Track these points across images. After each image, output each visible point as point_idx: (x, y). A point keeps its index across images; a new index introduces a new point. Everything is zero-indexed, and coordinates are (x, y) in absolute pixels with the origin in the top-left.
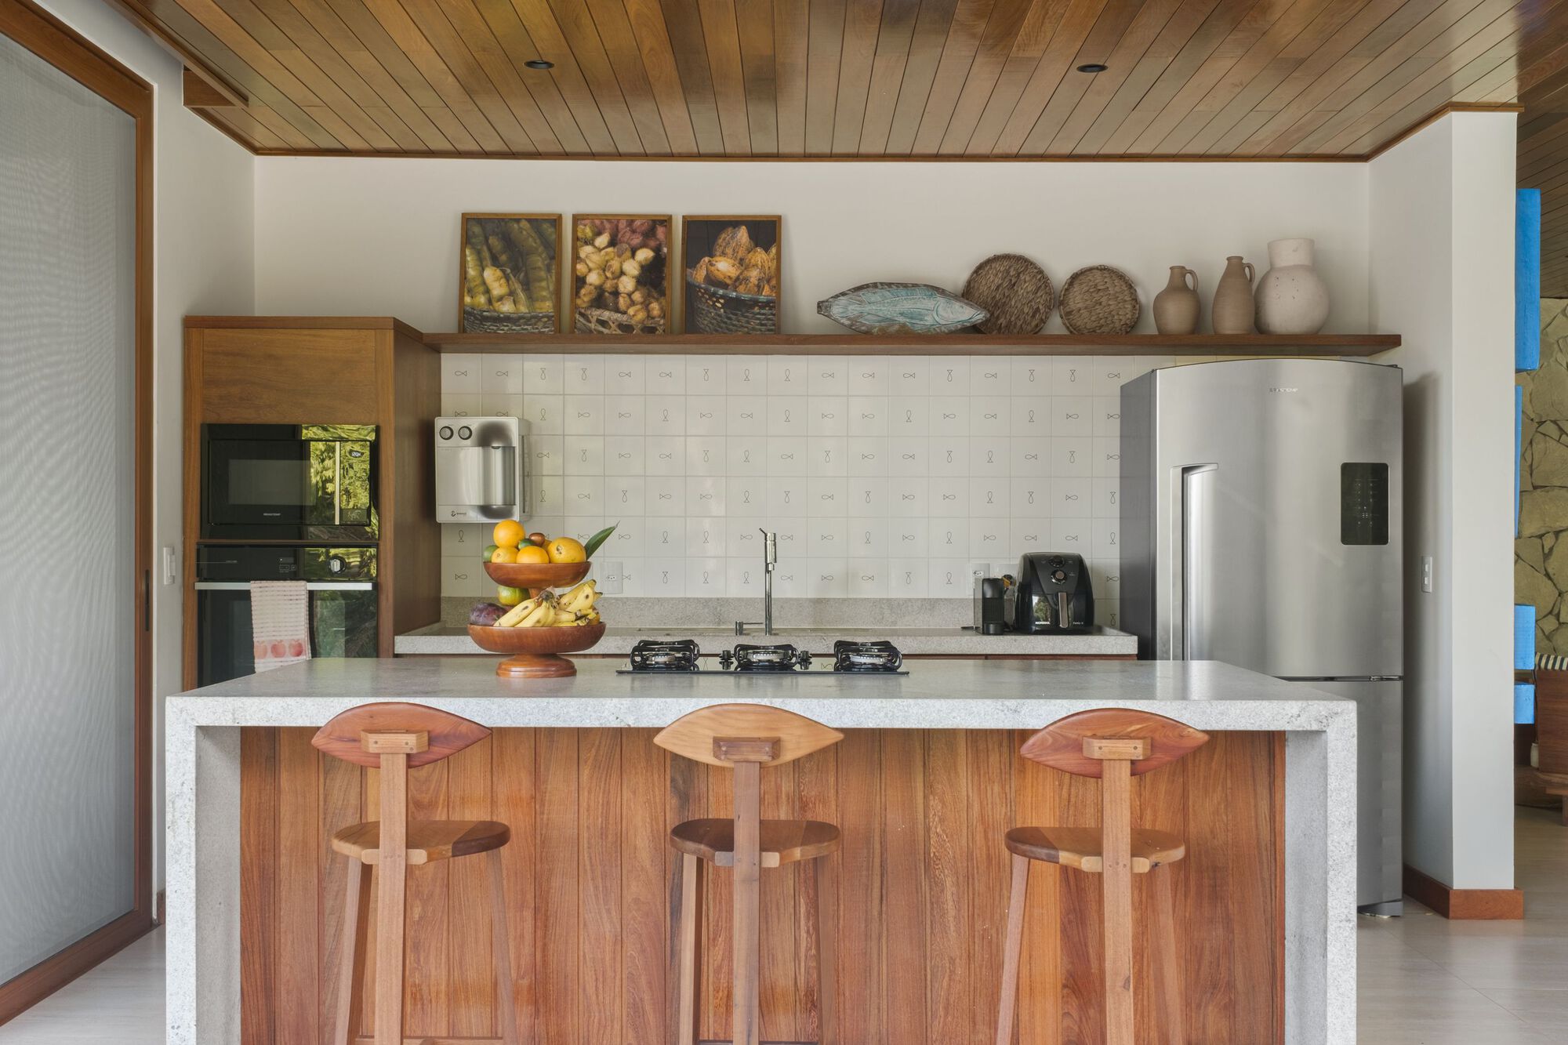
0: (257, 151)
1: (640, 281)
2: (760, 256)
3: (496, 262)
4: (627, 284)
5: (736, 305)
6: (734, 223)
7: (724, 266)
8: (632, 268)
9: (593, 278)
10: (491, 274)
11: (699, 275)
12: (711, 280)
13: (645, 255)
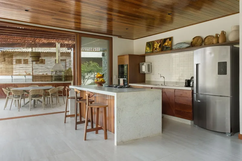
0: (134, 40)
1: (159, 47)
2: (170, 42)
3: (148, 47)
4: (158, 47)
5: (167, 48)
6: (168, 39)
7: (166, 44)
8: (158, 45)
9: (155, 47)
10: (148, 48)
11: (164, 45)
12: (165, 45)
13: (160, 44)
